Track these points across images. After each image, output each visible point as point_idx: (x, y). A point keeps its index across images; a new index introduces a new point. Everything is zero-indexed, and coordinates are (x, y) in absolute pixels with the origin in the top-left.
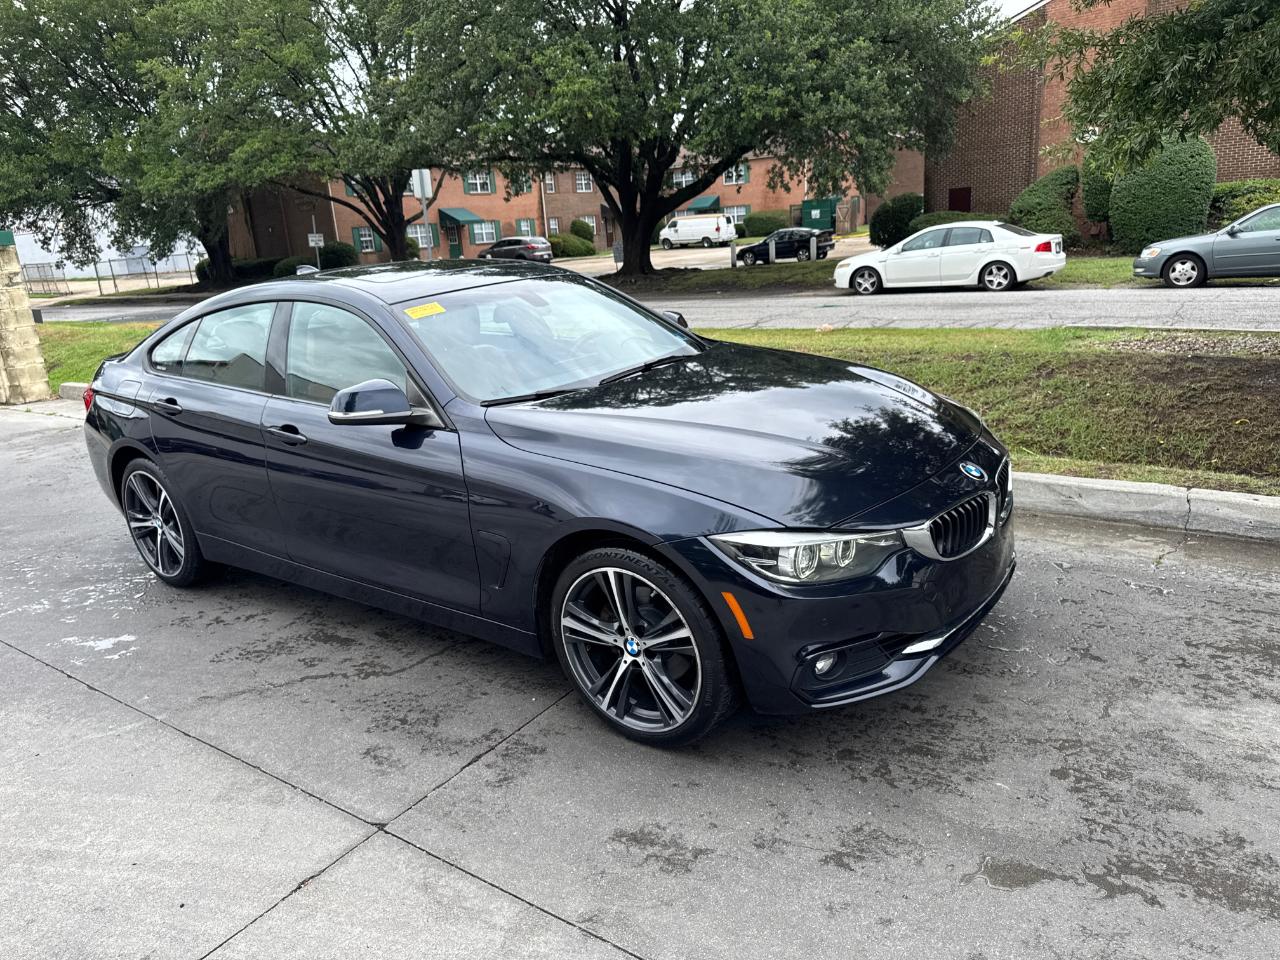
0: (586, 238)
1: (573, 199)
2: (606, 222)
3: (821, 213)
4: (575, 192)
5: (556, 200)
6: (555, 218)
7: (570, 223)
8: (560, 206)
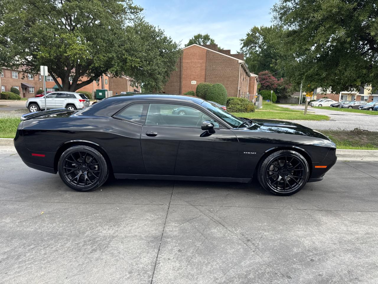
0: (17, 94)
1: (11, 80)
2: (23, 89)
3: (102, 94)
4: (11, 77)
5: (4, 80)
6: (4, 86)
7: (10, 88)
8: (5, 81)
